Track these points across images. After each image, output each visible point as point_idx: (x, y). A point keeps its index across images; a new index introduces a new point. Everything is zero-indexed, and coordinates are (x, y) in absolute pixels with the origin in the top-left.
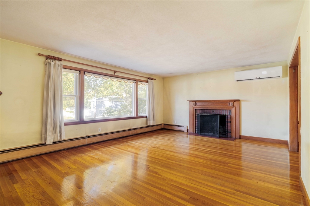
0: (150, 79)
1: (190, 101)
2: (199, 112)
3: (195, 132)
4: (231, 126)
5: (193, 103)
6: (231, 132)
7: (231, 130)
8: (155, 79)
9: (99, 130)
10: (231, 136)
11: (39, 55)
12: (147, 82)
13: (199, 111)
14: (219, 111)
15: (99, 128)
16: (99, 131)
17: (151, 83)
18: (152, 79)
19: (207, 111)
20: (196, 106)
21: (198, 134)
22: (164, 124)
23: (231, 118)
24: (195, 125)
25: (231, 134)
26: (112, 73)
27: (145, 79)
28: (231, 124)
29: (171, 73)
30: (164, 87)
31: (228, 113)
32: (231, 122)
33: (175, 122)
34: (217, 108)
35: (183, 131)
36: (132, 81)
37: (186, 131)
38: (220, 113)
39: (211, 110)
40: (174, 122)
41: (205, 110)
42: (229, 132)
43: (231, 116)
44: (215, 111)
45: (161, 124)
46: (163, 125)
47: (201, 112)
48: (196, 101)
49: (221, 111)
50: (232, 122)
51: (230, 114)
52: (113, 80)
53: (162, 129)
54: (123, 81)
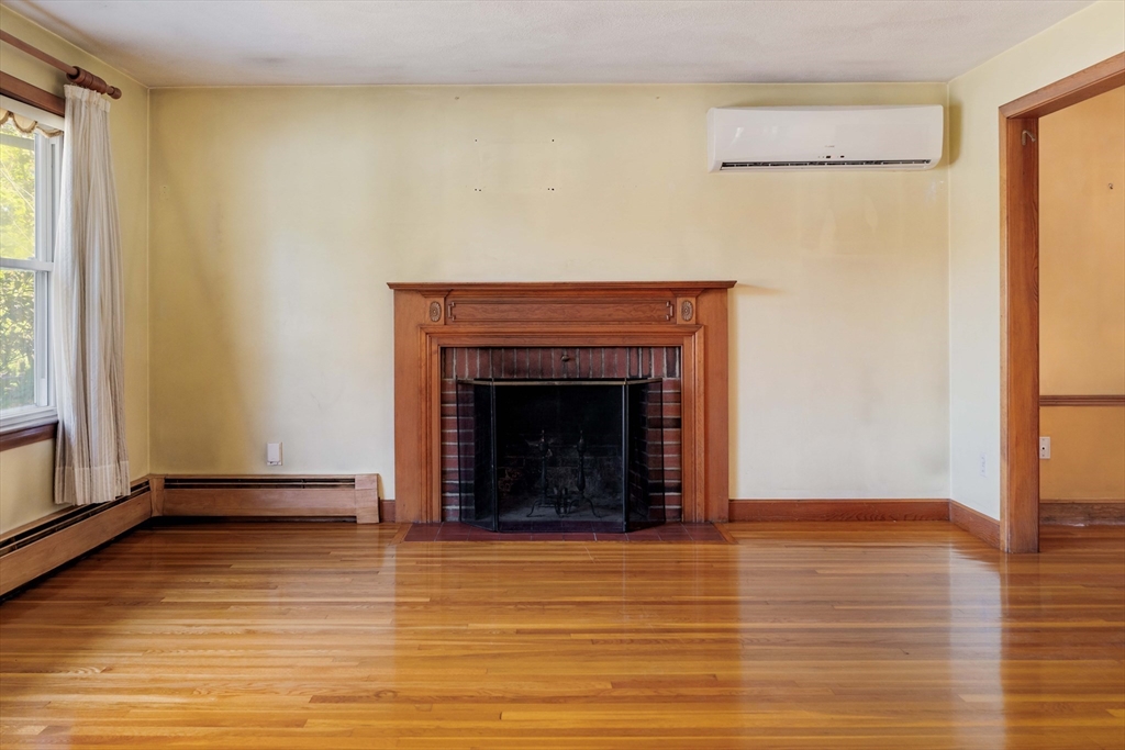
0: (82, 84)
1: (399, 288)
2: (468, 368)
3: (443, 513)
4: (679, 449)
5: (429, 301)
6: (678, 488)
7: (680, 474)
8: (115, 93)
10: (680, 511)
12: (57, 105)
13: (472, 358)
14: (603, 354)
17: (97, 118)
19: (527, 359)
20: (452, 327)
21: (461, 524)
22: (170, 483)
23: (678, 397)
24: (443, 462)
25: (680, 501)
27: (41, 80)
28: (680, 437)
29: (272, 61)
30: (158, 162)
31: (658, 368)
32: (678, 423)
33: (274, 455)
34: (594, 335)
35: (349, 521)
37: (367, 514)
38: (610, 368)
39: (553, 353)
40: (265, 455)
41: (515, 355)
42: (671, 489)
43: (677, 385)
44: (579, 357)
45: (145, 485)
46: (154, 485)
47: (484, 368)
48: (446, 291)
49: (616, 355)
50: (685, 423)
51: (671, 373)
53: (151, 525)
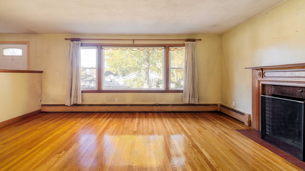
0: (189, 41)
2: (271, 90)
8: (200, 40)
9: (116, 100)
11: (66, 39)
12: (184, 45)
15: (116, 99)
16: (116, 102)
17: (190, 46)
18: (194, 40)
19: (288, 90)
20: (264, 79)
22: (221, 106)
26: (131, 43)
27: (181, 42)
36: (160, 48)
37: (246, 123)
41: (283, 88)
45: (216, 105)
47: (274, 91)
48: (262, 69)
52: (133, 49)
54: (146, 49)
